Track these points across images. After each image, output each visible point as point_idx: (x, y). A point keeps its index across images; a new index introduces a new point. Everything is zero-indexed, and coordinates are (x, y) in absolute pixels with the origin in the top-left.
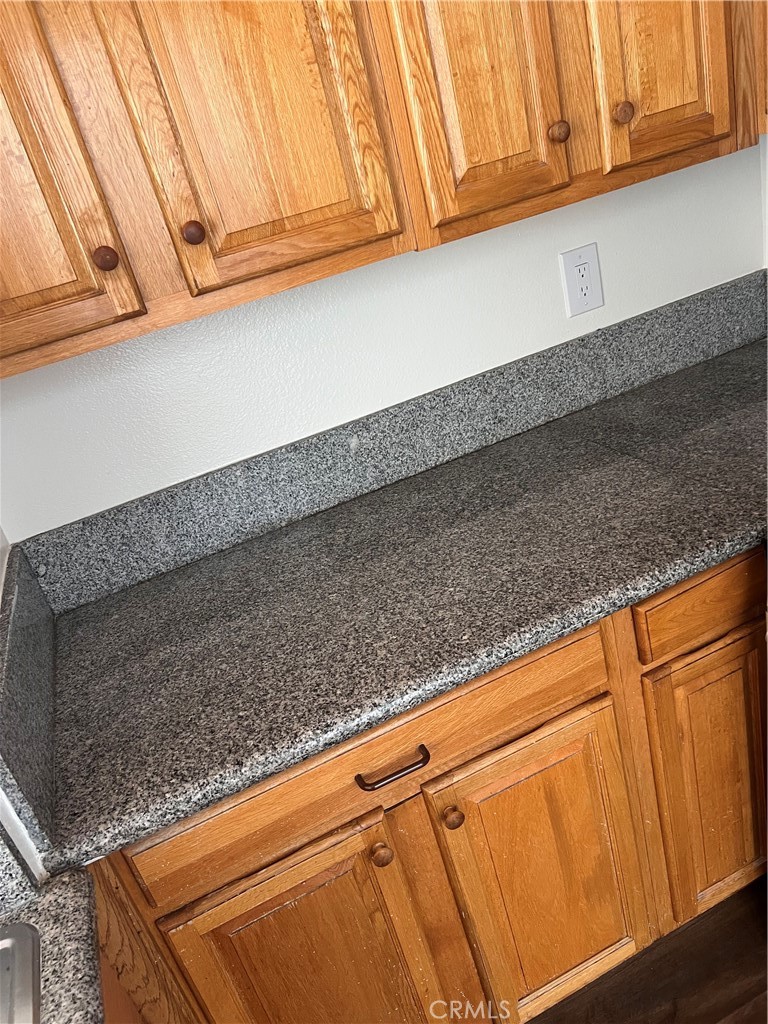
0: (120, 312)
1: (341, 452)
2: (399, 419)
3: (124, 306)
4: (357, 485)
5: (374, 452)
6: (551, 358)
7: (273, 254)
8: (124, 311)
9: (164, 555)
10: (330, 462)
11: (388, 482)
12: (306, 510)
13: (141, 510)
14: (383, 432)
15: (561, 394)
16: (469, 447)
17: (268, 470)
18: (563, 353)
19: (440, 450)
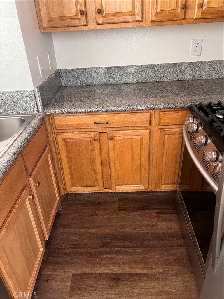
0: (82, 24)
1: (126, 71)
2: (141, 68)
3: (83, 23)
4: (127, 80)
5: (133, 74)
6: (182, 65)
7: (114, 19)
8: (83, 24)
9: (84, 81)
10: (123, 73)
11: (135, 82)
12: (115, 82)
13: (82, 70)
14: (137, 70)
15: (182, 75)
16: (156, 80)
17: (109, 70)
18: (185, 64)
19: (149, 79)
